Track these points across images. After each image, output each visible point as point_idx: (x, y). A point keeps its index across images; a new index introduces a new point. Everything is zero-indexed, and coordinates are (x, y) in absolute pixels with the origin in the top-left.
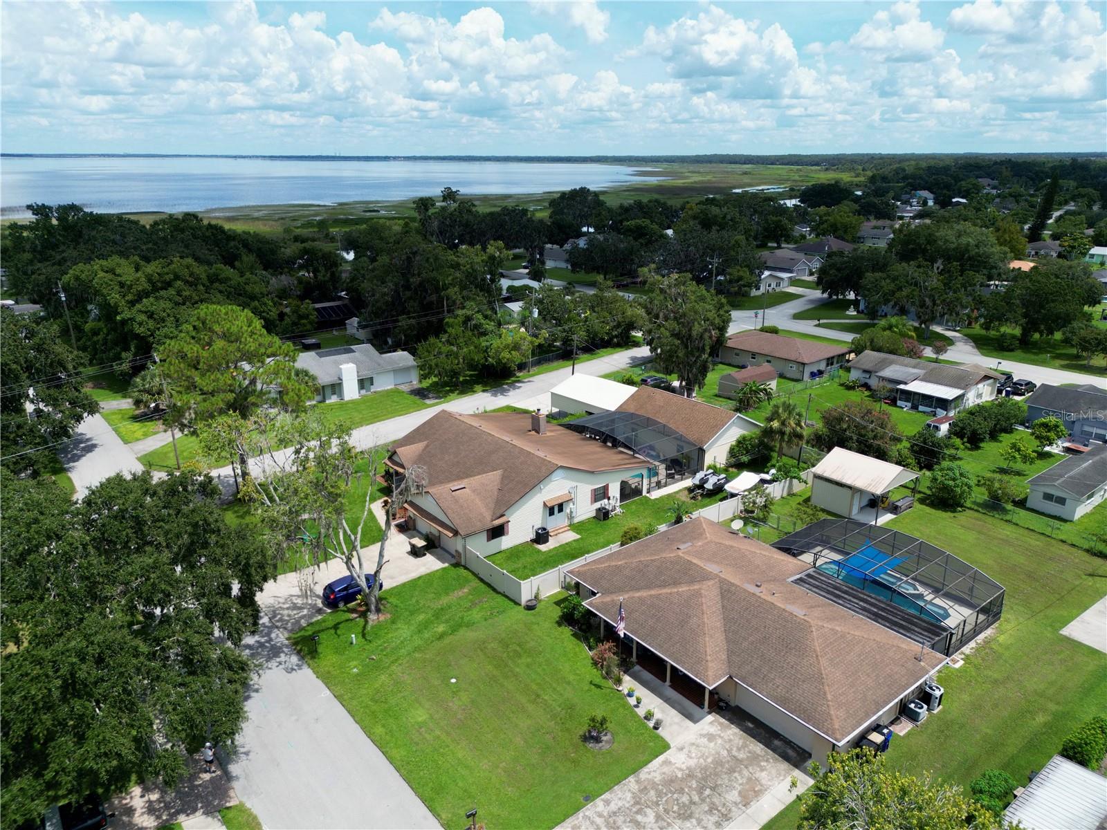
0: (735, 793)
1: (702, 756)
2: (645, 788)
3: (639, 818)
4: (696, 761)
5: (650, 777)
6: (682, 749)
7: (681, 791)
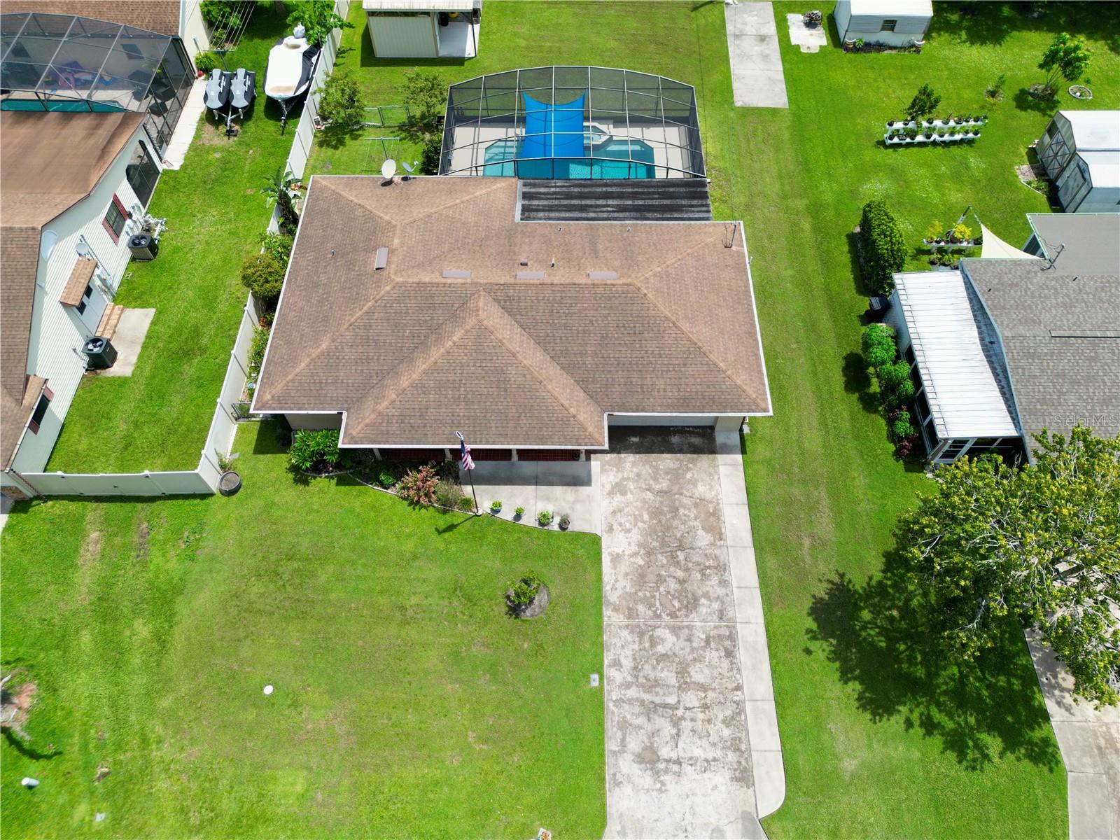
0: (701, 532)
1: (635, 519)
2: (629, 609)
3: (660, 649)
4: (635, 530)
5: (619, 592)
6: (610, 529)
7: (660, 580)
